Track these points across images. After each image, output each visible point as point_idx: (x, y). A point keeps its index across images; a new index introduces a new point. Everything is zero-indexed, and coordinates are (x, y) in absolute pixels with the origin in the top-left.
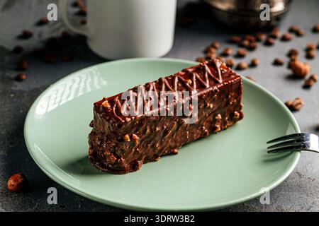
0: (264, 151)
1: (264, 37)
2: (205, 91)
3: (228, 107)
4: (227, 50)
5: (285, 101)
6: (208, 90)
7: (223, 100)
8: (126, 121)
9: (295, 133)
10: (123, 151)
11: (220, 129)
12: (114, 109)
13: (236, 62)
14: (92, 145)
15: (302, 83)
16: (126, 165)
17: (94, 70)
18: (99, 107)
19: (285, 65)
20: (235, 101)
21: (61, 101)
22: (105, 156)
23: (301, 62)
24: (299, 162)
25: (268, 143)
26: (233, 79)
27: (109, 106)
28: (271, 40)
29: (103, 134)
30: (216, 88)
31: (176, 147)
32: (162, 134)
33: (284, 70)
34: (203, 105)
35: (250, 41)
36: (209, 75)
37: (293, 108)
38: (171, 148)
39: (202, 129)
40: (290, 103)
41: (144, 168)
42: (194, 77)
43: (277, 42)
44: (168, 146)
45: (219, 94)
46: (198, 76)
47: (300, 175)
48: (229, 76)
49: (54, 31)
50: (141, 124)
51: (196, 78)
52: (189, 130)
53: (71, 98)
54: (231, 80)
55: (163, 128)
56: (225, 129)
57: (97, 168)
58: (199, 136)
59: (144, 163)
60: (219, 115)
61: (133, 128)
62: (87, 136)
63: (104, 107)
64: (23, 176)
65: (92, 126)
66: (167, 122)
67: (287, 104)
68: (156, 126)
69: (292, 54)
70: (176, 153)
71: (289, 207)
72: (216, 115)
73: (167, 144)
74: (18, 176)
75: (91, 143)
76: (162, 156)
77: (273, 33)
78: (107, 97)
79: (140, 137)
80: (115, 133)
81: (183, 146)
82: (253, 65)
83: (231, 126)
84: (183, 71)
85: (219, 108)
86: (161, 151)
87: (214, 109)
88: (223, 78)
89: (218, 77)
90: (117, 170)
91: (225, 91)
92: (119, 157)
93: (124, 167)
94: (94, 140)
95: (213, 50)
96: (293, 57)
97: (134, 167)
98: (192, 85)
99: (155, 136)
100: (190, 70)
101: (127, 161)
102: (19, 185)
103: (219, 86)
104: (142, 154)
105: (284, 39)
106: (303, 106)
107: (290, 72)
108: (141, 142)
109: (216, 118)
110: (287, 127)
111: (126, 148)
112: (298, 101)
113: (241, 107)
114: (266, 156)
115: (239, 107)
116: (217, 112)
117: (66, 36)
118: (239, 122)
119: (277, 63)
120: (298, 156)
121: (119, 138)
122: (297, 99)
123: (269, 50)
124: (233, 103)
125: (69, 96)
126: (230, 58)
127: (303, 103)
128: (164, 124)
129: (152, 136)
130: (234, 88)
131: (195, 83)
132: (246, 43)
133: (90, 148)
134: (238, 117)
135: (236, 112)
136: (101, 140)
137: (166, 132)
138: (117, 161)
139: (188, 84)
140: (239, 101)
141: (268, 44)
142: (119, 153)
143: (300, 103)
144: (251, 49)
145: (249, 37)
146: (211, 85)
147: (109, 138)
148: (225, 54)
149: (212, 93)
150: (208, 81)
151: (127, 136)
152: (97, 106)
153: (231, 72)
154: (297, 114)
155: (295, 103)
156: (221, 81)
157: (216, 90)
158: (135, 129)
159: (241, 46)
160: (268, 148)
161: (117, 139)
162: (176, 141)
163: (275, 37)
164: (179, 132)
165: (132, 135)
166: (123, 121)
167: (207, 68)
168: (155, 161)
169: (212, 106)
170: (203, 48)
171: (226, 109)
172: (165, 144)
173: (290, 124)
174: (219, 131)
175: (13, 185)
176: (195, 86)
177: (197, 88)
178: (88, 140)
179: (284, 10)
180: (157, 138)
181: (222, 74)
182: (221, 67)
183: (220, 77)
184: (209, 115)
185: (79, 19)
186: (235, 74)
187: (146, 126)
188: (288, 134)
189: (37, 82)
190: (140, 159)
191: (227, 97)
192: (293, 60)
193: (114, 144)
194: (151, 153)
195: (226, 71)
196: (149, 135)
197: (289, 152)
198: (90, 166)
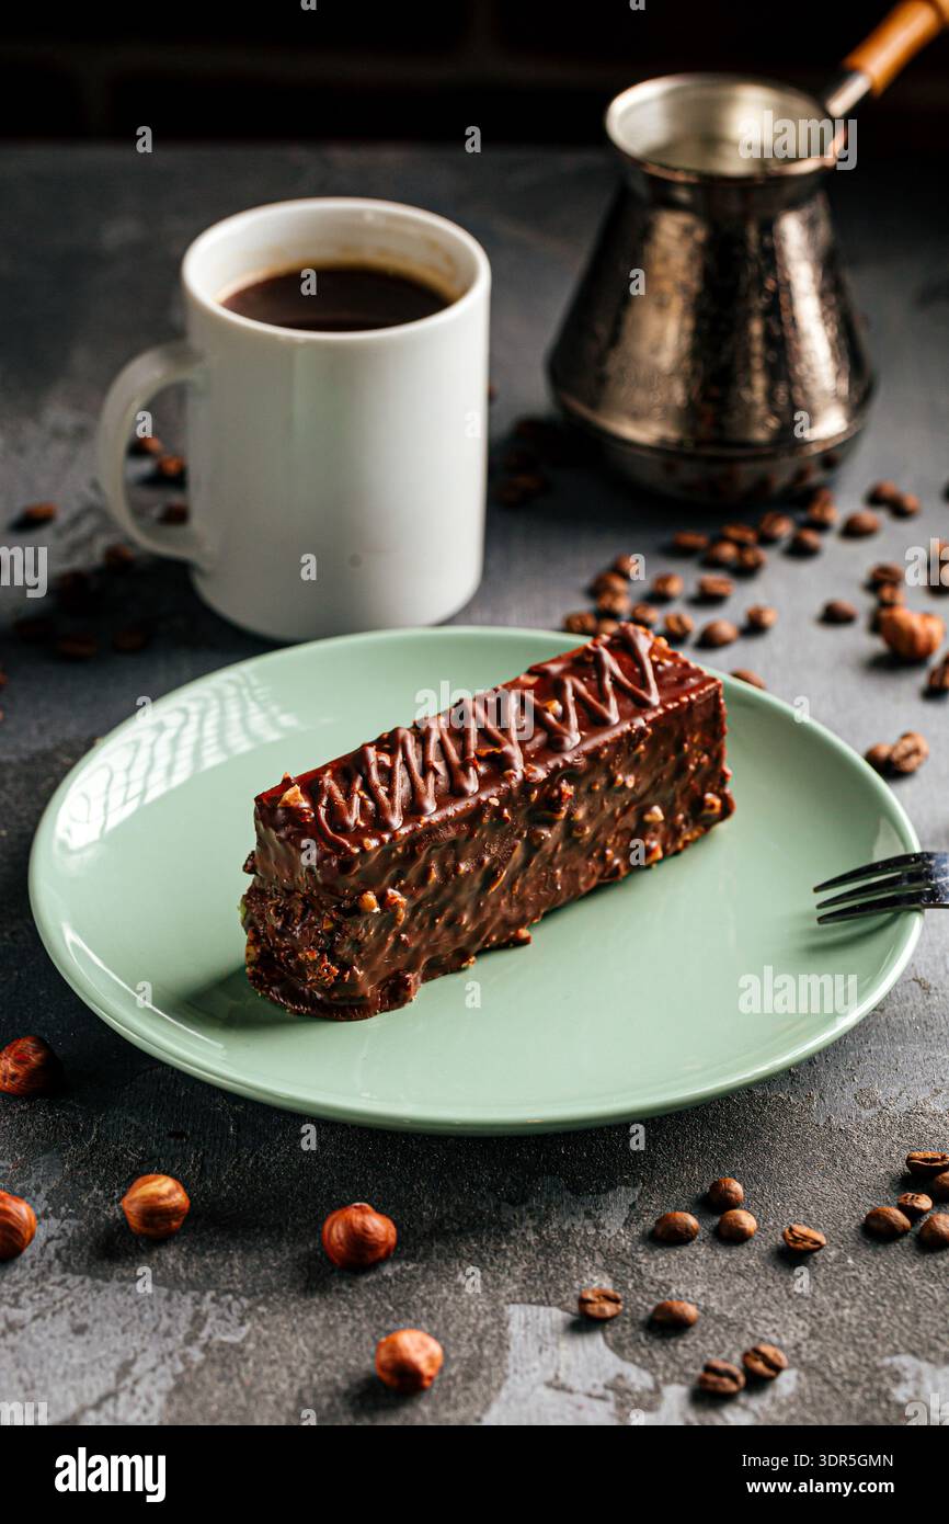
0: (807, 916)
1: (784, 529)
2: (607, 737)
3: (684, 780)
4: (664, 580)
5: (866, 746)
6: (617, 732)
7: (666, 759)
8: (363, 850)
9: (901, 852)
10: (358, 944)
11: (659, 854)
12: (323, 812)
13: (696, 621)
14: (256, 931)
15: (921, 679)
16: (369, 989)
17: (230, 682)
18: (274, 809)
19: (862, 622)
20: (705, 758)
21: (144, 793)
22: (301, 965)
23: (913, 610)
24: (919, 945)
25: (817, 890)
26: (694, 689)
27: (305, 804)
28: (811, 538)
29: (289, 893)
30: (640, 722)
31: (523, 921)
32: (477, 884)
33: (860, 641)
34: (603, 780)
35: (741, 545)
36: (615, 681)
37: (892, 769)
38: (507, 924)
39: (603, 856)
40: (884, 751)
41: (426, 995)
42: (569, 692)
43: (829, 543)
44: (498, 919)
45: (653, 744)
46: (582, 688)
47: (925, 988)
48: (681, 681)
49: (75, 547)
50: (410, 856)
51: (576, 692)
52: (563, 864)
53: (179, 778)
54: (687, 693)
55: (481, 863)
56: (677, 853)
57: (275, 1002)
58: (594, 881)
59: (426, 978)
60: (657, 810)
61: (385, 869)
62: (238, 901)
63: (289, 809)
64: (41, 1044)
65: (250, 872)
66: (493, 841)
67: (871, 758)
68: (458, 859)
69: (882, 581)
70: (526, 942)
71: (896, 1090)
72: (647, 809)
73: (494, 914)
74: (26, 1045)
75: (249, 924)
76: (481, 953)
77: (816, 512)
78: (294, 774)
79: (411, 897)
80: (329, 888)
81: (546, 915)
82: (754, 627)
83: (695, 841)
84: (531, 672)
85: (655, 786)
86: (476, 936)
87: (639, 792)
88: (661, 688)
89: (645, 685)
90: (343, 1006)
91: (670, 730)
92: (345, 966)
93: (364, 997)
94: (261, 917)
95: (619, 585)
96: (887, 593)
97: (395, 994)
98: (564, 718)
99: (457, 889)
100: (555, 669)
101: (372, 976)
102: (32, 1076)
103: (650, 716)
104: (417, 951)
105: (854, 531)
106: (926, 756)
107: (877, 645)
108: (414, 911)
109: (648, 818)
110: (876, 833)
111: (368, 934)
112: (909, 744)
113: (724, 778)
114: (815, 932)
115: (717, 779)
116: (649, 799)
117: (119, 564)
118: (721, 828)
119: (834, 617)
120: (917, 927)
121: (346, 904)
122: (906, 736)
123: (806, 570)
124: (699, 766)
125: (170, 770)
126: (677, 609)
127: (924, 747)
128: (483, 850)
129: (448, 892)
130: (698, 719)
131: (572, 710)
132: (728, 551)
133: (251, 943)
134: (717, 810)
135: (709, 796)
136: (286, 915)
137: (490, 877)
138: (340, 977)
139: (550, 716)
140: (717, 759)
141: (800, 551)
142: (345, 951)
143: (916, 751)
144: (745, 571)
145: (733, 533)
146: (624, 716)
147: (310, 904)
148: (659, 597)
149: (630, 740)
150: (613, 702)
151: (371, 897)
152: (268, 808)
153: (686, 665)
154: (907, 787)
155: (901, 751)
156: (655, 698)
157: (641, 731)
158: (393, 871)
159: (712, 563)
160: (820, 906)
161: (339, 910)
162: (522, 903)
163: (821, 526)
164: (531, 873)
165: (386, 894)
166: (357, 850)
167: (608, 658)
168: (459, 969)
169: (630, 783)
170: (586, 580)
171: (677, 787)
172: (487, 913)
173: (884, 822)
174: (658, 862)
175: (14, 1076)
176: (574, 721)
177: (581, 728)
178: (239, 915)
179: (849, 429)
180: (464, 897)
181: (658, 676)
182: (651, 651)
183: (653, 685)
184: (625, 811)
185: (158, 501)
186: (698, 673)
187: (428, 860)
188: (880, 855)
189: (42, 729)
190: (411, 968)
191: (681, 748)
192: (887, 605)
193: (328, 926)
194: (446, 947)
195: (668, 663)
196: (438, 890)
197: (888, 915)
198: (254, 999)
